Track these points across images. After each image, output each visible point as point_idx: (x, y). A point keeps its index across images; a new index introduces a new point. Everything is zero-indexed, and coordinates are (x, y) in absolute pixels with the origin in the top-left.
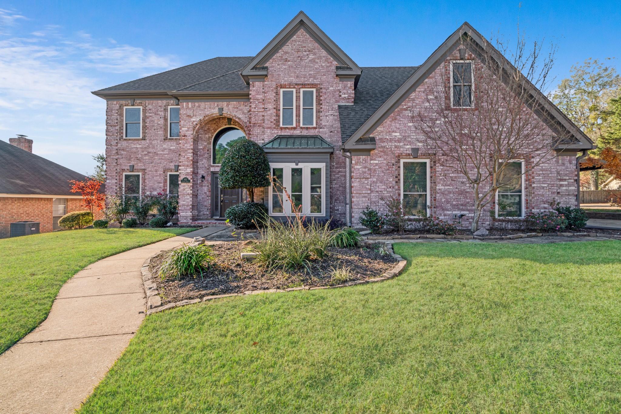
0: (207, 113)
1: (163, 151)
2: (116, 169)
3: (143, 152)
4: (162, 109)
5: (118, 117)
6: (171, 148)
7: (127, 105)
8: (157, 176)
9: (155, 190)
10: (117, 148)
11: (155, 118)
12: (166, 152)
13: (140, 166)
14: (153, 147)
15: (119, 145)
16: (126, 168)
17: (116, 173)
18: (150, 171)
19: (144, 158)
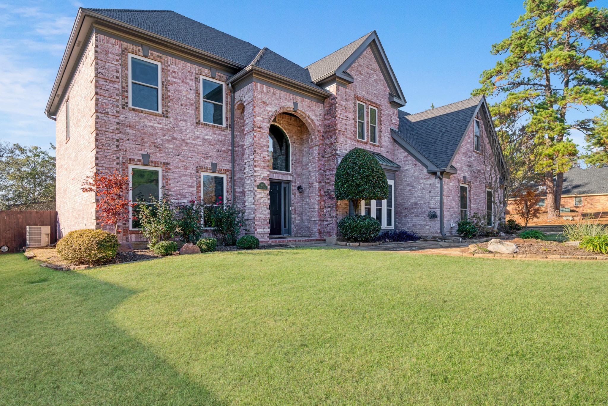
0: (283, 104)
1: (195, 140)
2: (118, 158)
3: (164, 136)
4: (193, 78)
5: (120, 67)
6: (206, 137)
7: (136, 54)
8: (187, 176)
9: (184, 196)
10: (117, 120)
11: (183, 88)
12: (199, 142)
13: (159, 157)
14: (181, 132)
15: (122, 117)
16: (136, 158)
17: (118, 164)
18: (176, 167)
19: (167, 146)
